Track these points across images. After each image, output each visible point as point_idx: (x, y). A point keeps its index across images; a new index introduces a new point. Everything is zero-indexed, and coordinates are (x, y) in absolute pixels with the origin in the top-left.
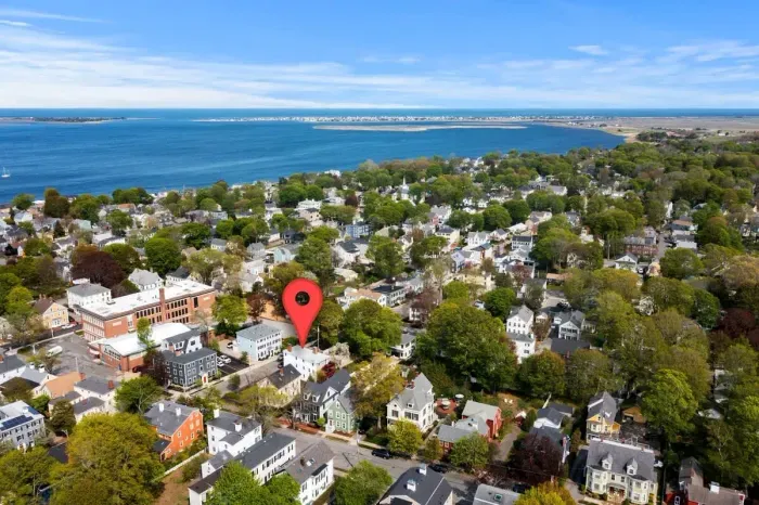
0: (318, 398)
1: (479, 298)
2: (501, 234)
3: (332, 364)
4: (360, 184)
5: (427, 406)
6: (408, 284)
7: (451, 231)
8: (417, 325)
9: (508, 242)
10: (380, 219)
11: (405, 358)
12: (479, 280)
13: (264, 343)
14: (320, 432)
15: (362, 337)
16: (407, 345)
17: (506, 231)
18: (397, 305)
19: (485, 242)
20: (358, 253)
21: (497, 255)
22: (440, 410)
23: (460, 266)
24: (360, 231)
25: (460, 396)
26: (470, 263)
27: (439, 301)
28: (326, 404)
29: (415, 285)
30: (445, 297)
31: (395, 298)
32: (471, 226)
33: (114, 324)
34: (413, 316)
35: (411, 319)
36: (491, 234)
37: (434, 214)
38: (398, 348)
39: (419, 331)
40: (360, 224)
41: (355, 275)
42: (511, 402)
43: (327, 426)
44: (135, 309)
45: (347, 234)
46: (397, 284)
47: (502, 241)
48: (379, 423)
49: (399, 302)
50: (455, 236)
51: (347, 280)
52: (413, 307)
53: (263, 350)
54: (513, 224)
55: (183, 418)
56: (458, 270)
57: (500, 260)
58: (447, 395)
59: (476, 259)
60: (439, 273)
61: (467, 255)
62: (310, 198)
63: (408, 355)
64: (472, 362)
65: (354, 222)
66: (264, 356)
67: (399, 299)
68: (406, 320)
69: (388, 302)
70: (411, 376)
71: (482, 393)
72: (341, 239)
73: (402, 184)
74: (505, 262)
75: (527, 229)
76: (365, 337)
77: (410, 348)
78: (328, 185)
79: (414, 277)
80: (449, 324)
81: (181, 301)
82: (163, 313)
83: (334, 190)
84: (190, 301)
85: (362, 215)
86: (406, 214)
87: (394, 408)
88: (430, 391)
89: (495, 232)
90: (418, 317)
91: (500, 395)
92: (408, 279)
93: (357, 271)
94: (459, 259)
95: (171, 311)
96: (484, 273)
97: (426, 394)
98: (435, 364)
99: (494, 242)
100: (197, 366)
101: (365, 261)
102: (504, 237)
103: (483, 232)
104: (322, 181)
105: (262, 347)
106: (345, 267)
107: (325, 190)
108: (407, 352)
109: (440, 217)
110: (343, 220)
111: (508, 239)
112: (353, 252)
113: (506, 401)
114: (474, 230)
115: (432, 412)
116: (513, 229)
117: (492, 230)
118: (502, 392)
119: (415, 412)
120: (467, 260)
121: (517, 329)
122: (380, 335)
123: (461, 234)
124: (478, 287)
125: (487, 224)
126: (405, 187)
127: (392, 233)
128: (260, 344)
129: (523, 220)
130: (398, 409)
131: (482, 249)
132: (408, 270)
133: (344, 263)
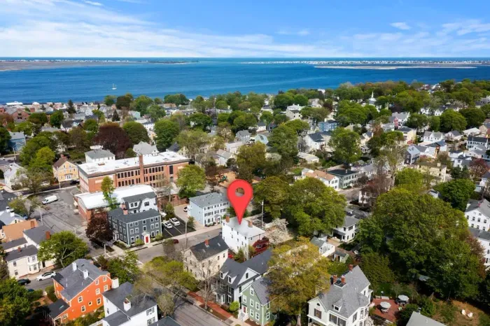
0: (233, 280)
1: (434, 187)
2: (456, 135)
3: (265, 240)
4: (338, 98)
5: (358, 311)
6: (362, 170)
7: (409, 130)
8: (366, 209)
9: (462, 143)
10: (347, 118)
11: (346, 240)
12: (434, 171)
13: (211, 210)
14: (232, 318)
15: (301, 215)
16: (351, 228)
17: (461, 133)
18: (349, 187)
19: (440, 140)
20: (324, 143)
21: (453, 151)
22: (377, 312)
23: (415, 159)
24: (328, 127)
25: (404, 298)
26: (425, 156)
27: (390, 188)
28: (243, 287)
29: (368, 170)
30: (397, 183)
31: (349, 181)
32: (427, 128)
33: (96, 182)
34: (363, 199)
35: (360, 202)
36: (446, 135)
37: (395, 117)
38: (341, 230)
39: (366, 214)
40: (330, 122)
41: (317, 160)
42: (471, 315)
43: (240, 311)
44: (117, 171)
45: (317, 128)
46: (353, 169)
47: (457, 141)
48: (299, 320)
49: (351, 185)
50: (411, 135)
51: (309, 163)
52: (363, 191)
53: (210, 217)
54: (468, 128)
55: (89, 281)
56: (412, 162)
57: (455, 156)
58: (388, 293)
59: (431, 153)
60: (393, 162)
61: (423, 149)
62: (296, 104)
63: (351, 238)
64: (422, 259)
65: (326, 120)
66: (211, 223)
67: (352, 182)
68: (355, 202)
69: (341, 184)
70: (344, 270)
71: (432, 297)
72: (312, 131)
73: (370, 97)
74: (461, 158)
75: (480, 134)
76: (306, 216)
77: (353, 231)
78: (314, 97)
79: (368, 164)
80: (398, 211)
81: (157, 168)
82: (141, 176)
83: (317, 100)
84: (167, 168)
85: (334, 117)
86: (371, 117)
87: (316, 307)
88: (367, 289)
89: (450, 134)
90: (368, 200)
91: (455, 303)
92: (364, 165)
93: (320, 157)
94: (414, 152)
95: (148, 175)
96: (439, 165)
97: (359, 295)
98: (377, 254)
99: (448, 141)
100: (140, 226)
101: (329, 149)
102: (459, 138)
103: (439, 133)
104: (309, 94)
105: (209, 214)
106: (310, 153)
107: (310, 100)
108: (349, 235)
109: (400, 120)
110: (318, 119)
111: (462, 140)
112: (320, 141)
113: (464, 312)
114: (430, 130)
115: (366, 317)
116: (468, 132)
117: (447, 132)
118: (459, 299)
119: (343, 318)
120: (422, 154)
121: (476, 224)
122: (321, 216)
123: (417, 133)
124: (432, 177)
125: (443, 126)
126: (373, 99)
127: (356, 129)
128: (207, 211)
129: (478, 126)
130: (321, 309)
131: (437, 145)
132: (365, 159)
133: (310, 150)
